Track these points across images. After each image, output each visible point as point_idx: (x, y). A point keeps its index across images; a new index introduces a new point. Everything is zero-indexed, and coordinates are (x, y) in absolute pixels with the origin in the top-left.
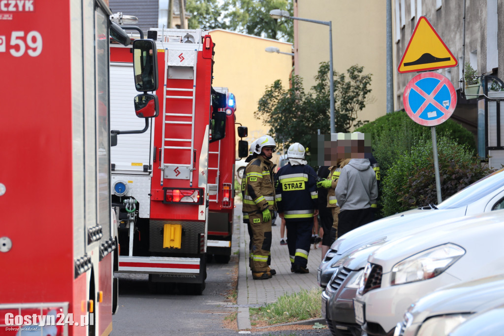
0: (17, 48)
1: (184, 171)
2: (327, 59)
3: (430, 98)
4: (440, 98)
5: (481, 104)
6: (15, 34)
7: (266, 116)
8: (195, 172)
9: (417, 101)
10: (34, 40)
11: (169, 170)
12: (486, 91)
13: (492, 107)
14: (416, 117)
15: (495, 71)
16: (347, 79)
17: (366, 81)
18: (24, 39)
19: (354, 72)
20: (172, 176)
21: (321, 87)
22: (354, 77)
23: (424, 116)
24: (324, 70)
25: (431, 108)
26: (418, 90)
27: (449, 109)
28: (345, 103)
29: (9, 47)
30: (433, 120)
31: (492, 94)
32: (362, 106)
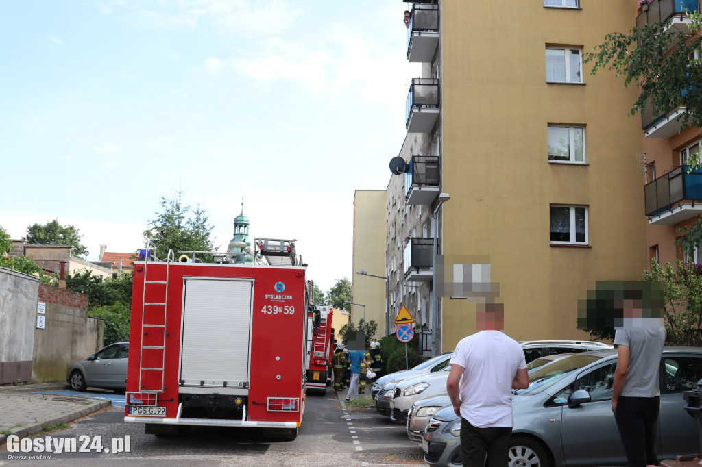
0: (286, 311)
1: (322, 354)
2: (363, 318)
3: (405, 333)
4: (408, 333)
5: (420, 335)
6: (286, 307)
7: (341, 336)
8: (325, 354)
9: (401, 333)
10: (292, 309)
11: (316, 353)
12: (422, 331)
13: (425, 336)
14: (400, 339)
15: (425, 324)
16: (369, 325)
17: (376, 325)
18: (288, 308)
19: (372, 322)
20: (318, 355)
21: (360, 327)
22: (372, 324)
23: (403, 338)
24: (362, 321)
25: (405, 336)
26: (401, 330)
27: (411, 337)
28: (368, 333)
29: (283, 311)
30: (406, 340)
31: (424, 332)
32: (374, 334)
